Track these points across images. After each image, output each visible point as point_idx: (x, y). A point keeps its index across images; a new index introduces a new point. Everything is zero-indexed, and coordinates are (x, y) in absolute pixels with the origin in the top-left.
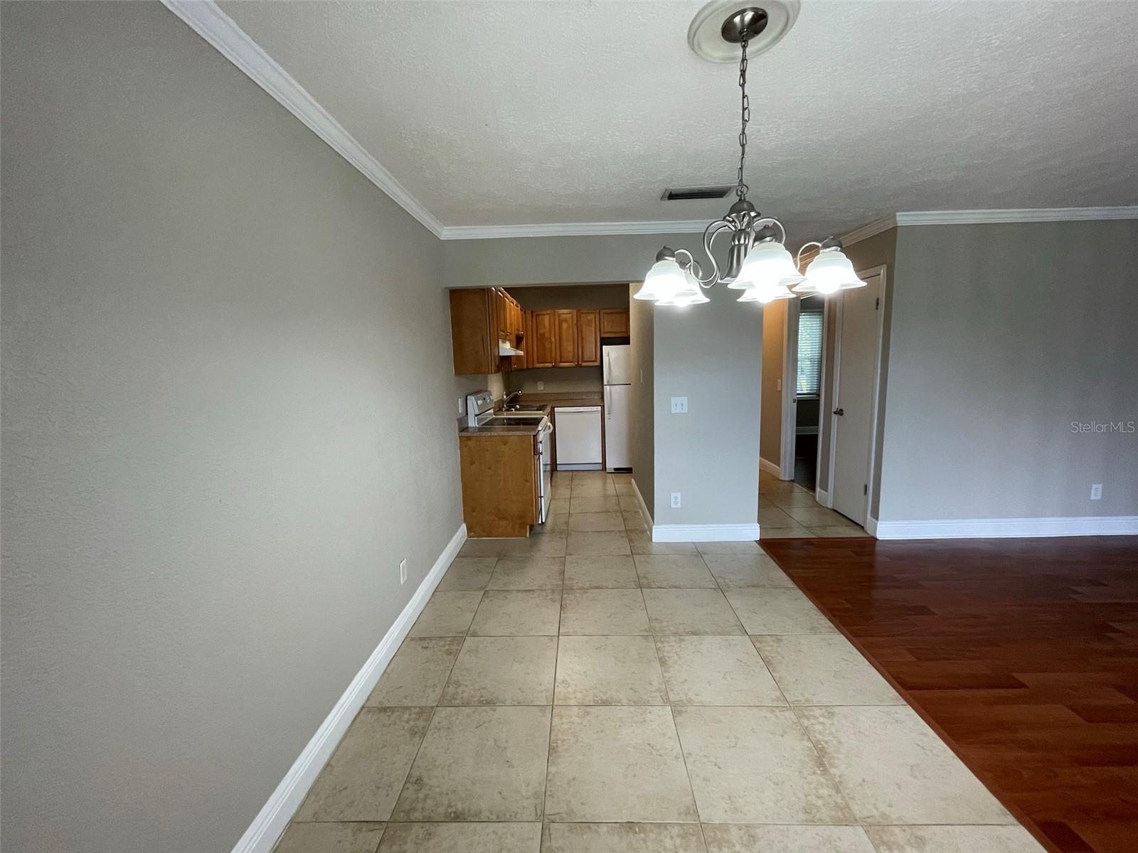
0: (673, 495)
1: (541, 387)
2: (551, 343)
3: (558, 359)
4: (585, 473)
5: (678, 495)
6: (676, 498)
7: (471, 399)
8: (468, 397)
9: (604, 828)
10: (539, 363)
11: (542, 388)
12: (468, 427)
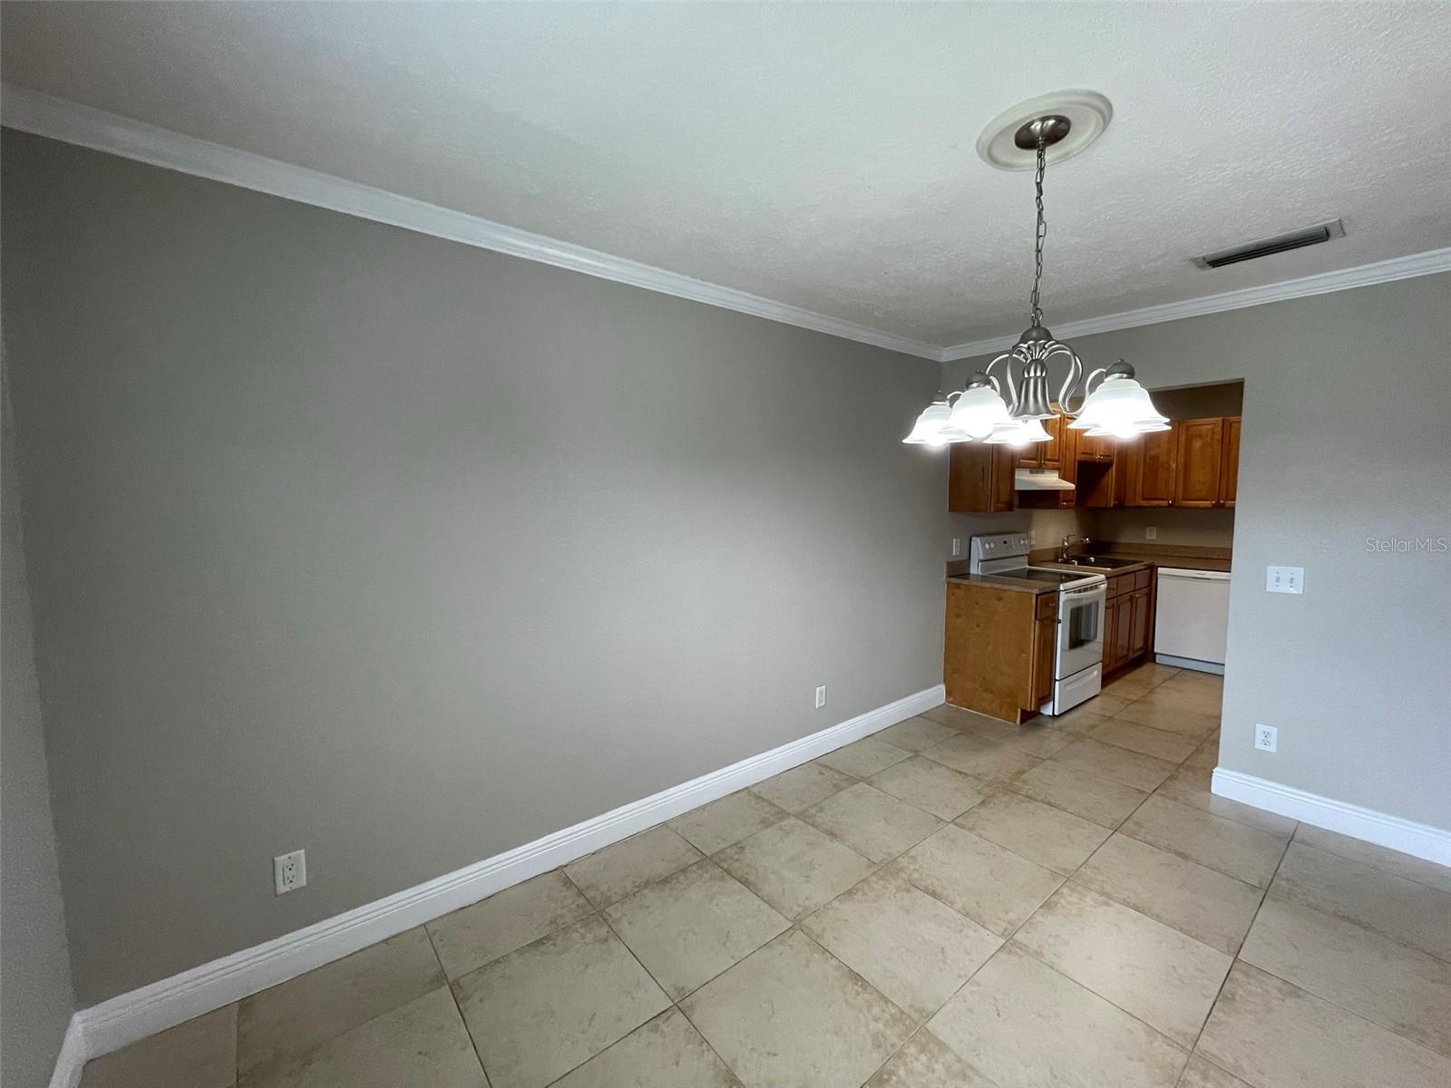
0: (1260, 728)
1: (1151, 536)
2: (1168, 469)
3: (1180, 494)
4: (1201, 675)
5: (1274, 731)
6: (1267, 734)
7: (976, 542)
8: (973, 539)
9: (834, 962)
10: (1143, 499)
11: (1154, 537)
12: (969, 574)
